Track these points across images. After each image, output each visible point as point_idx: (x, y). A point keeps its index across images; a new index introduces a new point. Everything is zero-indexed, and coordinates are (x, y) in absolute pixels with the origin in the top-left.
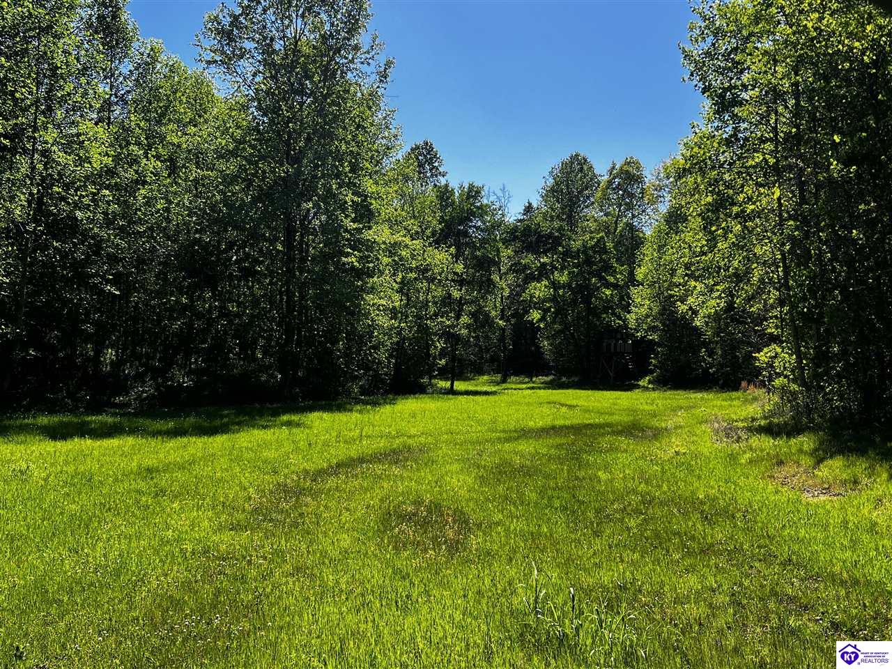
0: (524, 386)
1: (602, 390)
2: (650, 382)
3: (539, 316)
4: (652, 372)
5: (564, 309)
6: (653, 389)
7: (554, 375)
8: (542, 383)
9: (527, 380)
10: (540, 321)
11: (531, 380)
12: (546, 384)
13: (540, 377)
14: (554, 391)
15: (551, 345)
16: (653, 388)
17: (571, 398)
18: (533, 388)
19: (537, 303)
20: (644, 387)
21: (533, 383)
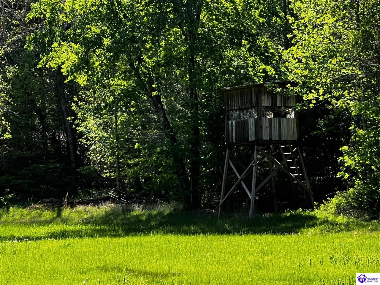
0: (42, 230)
1: (229, 233)
2: (340, 210)
3: (74, 59)
4: (343, 186)
5: (133, 40)
6: (348, 227)
7: (114, 201)
8: (86, 222)
9: (48, 214)
10: (76, 69)
11: (59, 215)
12: (95, 223)
13: (81, 208)
14: (115, 240)
15: (105, 127)
16: (347, 225)
17: (157, 256)
18: (63, 235)
19: (69, 26)
20: (326, 222)
21: (65, 221)
